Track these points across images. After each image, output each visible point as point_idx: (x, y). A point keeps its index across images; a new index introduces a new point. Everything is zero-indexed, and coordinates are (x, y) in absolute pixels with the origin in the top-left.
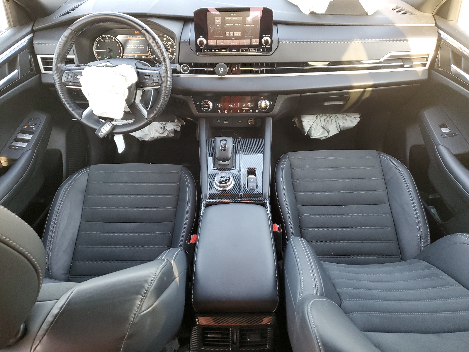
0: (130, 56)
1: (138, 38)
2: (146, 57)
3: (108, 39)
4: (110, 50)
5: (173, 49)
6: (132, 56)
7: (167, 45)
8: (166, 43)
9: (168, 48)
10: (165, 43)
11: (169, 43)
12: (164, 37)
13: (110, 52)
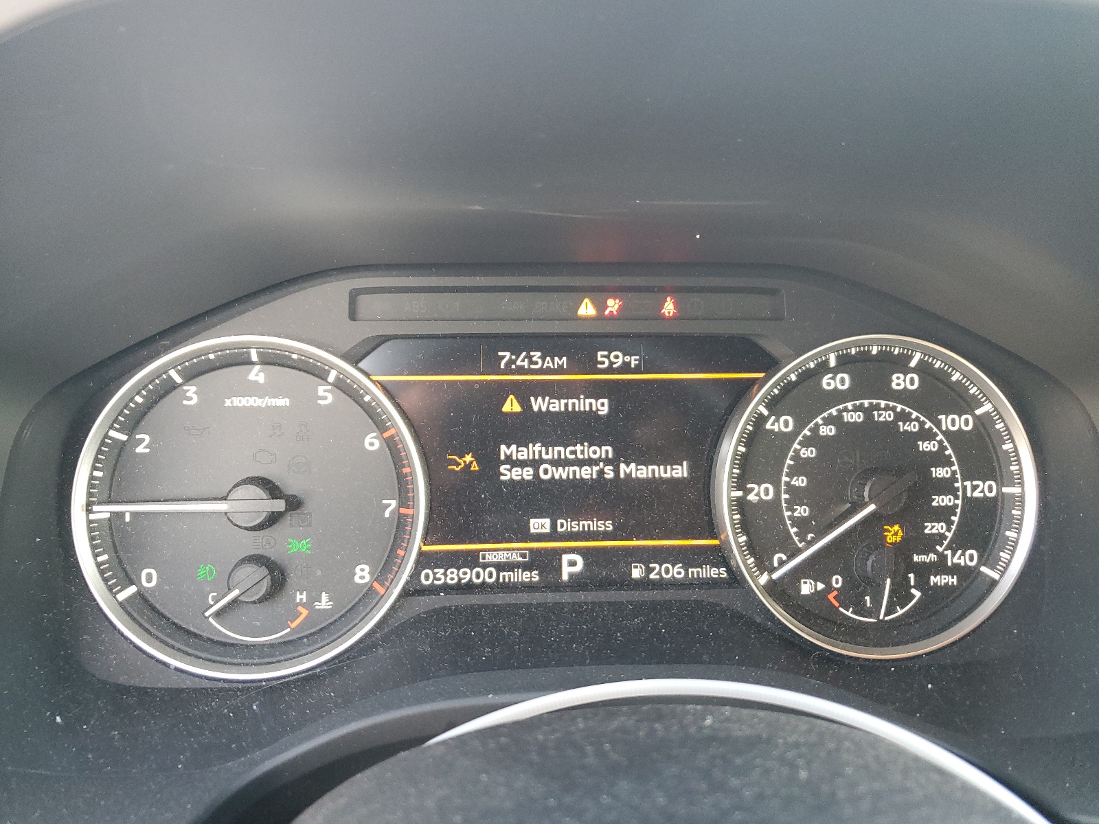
0: (500, 557)
1: (610, 370)
2: (676, 572)
3: (261, 379)
4: (280, 505)
5: (983, 489)
6: (526, 567)
7: (926, 446)
8: (913, 427)
9: (940, 473)
10: (905, 417)
11: (961, 423)
12: (901, 365)
13: (273, 519)
